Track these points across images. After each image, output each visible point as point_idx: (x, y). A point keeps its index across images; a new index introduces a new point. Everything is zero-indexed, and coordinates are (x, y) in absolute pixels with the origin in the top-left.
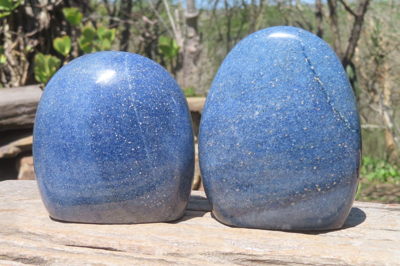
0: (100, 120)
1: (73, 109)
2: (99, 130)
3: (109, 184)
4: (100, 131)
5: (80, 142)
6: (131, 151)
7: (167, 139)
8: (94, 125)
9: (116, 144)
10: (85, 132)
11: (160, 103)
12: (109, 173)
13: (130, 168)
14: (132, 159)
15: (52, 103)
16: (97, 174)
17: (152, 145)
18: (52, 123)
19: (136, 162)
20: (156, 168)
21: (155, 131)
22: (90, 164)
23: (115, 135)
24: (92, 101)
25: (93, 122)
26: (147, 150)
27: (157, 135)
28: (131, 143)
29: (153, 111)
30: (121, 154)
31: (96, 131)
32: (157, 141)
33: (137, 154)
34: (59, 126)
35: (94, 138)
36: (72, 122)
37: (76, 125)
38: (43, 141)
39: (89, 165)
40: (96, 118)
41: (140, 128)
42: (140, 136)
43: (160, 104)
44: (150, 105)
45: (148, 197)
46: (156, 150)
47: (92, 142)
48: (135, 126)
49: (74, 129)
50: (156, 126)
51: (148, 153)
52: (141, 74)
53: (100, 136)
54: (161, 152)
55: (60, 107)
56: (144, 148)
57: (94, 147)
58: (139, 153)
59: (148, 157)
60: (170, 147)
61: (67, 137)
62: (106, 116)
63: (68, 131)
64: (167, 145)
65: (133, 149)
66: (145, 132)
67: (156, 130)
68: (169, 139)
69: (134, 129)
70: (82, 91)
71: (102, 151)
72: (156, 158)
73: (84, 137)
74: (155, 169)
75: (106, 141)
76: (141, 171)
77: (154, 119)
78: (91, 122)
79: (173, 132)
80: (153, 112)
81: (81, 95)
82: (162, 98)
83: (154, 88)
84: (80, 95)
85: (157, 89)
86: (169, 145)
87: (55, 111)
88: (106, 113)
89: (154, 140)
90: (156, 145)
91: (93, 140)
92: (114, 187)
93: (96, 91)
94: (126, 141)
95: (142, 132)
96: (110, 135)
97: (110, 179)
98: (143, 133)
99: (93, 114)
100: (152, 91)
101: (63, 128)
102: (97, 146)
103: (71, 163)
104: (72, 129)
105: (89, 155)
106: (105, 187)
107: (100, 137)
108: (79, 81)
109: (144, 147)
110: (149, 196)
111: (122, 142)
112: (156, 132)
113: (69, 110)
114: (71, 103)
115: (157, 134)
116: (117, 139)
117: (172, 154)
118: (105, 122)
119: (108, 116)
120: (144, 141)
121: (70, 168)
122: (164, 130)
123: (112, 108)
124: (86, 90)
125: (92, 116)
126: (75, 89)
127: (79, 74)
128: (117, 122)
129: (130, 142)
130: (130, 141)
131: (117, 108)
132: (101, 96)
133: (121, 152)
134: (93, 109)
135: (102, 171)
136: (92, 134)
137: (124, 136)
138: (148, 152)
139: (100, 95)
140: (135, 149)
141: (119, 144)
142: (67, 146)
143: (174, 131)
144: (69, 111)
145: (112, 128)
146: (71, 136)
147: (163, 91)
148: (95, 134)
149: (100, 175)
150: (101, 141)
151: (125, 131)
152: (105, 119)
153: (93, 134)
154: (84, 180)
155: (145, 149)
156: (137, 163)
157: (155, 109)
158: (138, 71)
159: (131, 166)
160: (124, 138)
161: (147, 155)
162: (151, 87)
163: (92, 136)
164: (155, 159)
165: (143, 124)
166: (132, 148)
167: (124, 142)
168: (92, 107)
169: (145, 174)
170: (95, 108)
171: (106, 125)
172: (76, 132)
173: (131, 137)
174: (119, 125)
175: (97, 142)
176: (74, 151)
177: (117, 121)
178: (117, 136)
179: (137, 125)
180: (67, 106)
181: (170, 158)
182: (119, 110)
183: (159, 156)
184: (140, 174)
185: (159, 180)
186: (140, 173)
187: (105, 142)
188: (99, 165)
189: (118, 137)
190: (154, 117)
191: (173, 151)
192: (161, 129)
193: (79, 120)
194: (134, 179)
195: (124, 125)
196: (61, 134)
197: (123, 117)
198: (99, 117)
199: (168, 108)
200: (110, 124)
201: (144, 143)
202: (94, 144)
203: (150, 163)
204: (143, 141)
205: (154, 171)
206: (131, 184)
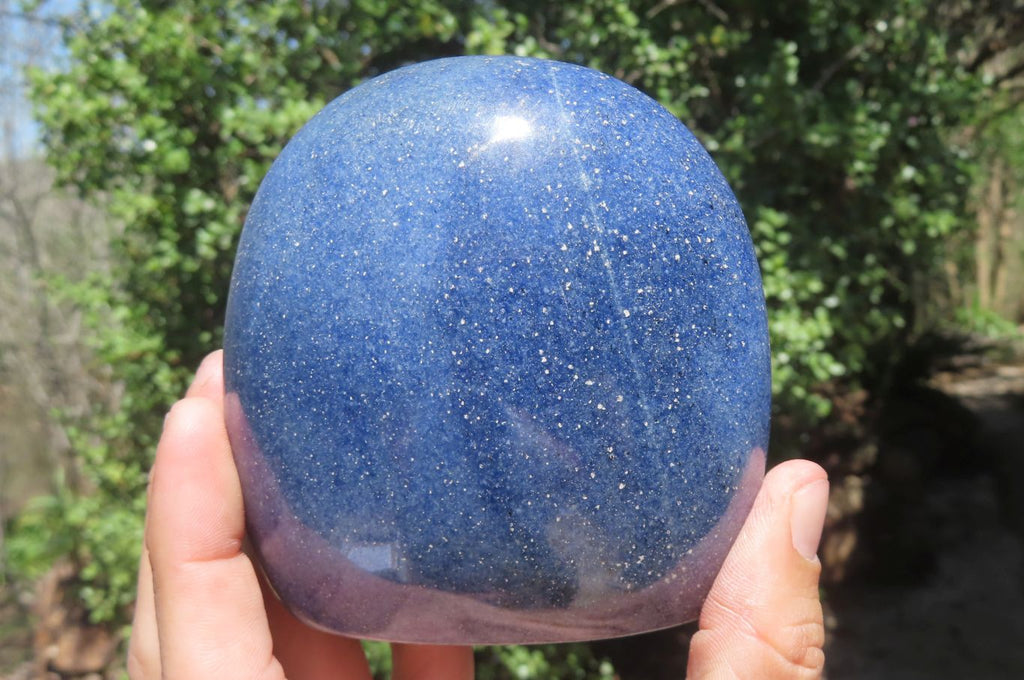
0: (482, 303)
1: (380, 268)
2: (481, 340)
3: (512, 530)
4: (485, 345)
5: (412, 387)
6: (594, 415)
7: (710, 363)
8: (463, 322)
9: (541, 392)
10: (427, 350)
11: (686, 237)
12: (516, 492)
13: (589, 473)
14: (596, 441)
15: (297, 244)
16: (470, 496)
17: (662, 387)
18: (300, 318)
19: (611, 450)
20: (672, 465)
21: (674, 338)
22: (446, 463)
23: (540, 357)
24: (452, 235)
25: (458, 314)
26: (646, 407)
27: (680, 353)
28: (593, 385)
29: (664, 268)
30: (560, 425)
31: (469, 347)
32: (680, 373)
33: (614, 421)
34: (330, 327)
35: (462, 370)
36: (380, 314)
37: (393, 323)
38: (267, 381)
39: (442, 467)
40: (467, 298)
41: (625, 331)
42: (626, 360)
43: (687, 242)
44: (654, 246)
45: (639, 562)
46: (675, 404)
47: (456, 387)
48: (608, 322)
49: (386, 338)
50: (678, 320)
51: (649, 417)
52: (616, 132)
53: (482, 362)
54: (690, 409)
55: (330, 257)
56: (637, 401)
57: (463, 403)
58: (619, 417)
59: (650, 432)
60: (719, 392)
61: (359, 367)
62: (506, 288)
63: (364, 346)
64: (710, 386)
65: (600, 406)
66: (641, 342)
67: (677, 335)
68: (715, 362)
69: (604, 335)
70: (408, 199)
71: (491, 417)
72: (674, 431)
73: (425, 369)
74: (671, 469)
75: (506, 381)
76: (625, 477)
77: (670, 295)
78: (451, 312)
79: (728, 339)
80: (667, 271)
81: (407, 216)
82: (690, 220)
83: (664, 184)
84: (404, 214)
85: (674, 187)
86: (717, 384)
87: (310, 274)
88: (505, 278)
89: (670, 371)
90: (676, 386)
91: (459, 377)
92: (530, 538)
93: (463, 198)
94: (576, 377)
95: (630, 343)
96: (521, 358)
97: (519, 511)
98: (635, 347)
99: (456, 282)
100: (660, 195)
101: (342, 334)
102: (473, 399)
103: (375, 461)
104: (377, 337)
105: (443, 430)
106: (499, 538)
107: (484, 368)
108: (394, 162)
109: (637, 397)
110: (642, 558)
111: (561, 381)
112: (677, 340)
113: (365, 269)
114: (370, 242)
115: (679, 349)
116: (547, 372)
117: (724, 413)
118: (503, 310)
119: (511, 290)
120: (639, 377)
121: (372, 475)
122: (701, 333)
123: (526, 260)
124: (426, 193)
125: (452, 292)
126: (384, 192)
127: (393, 134)
128: (544, 310)
129: (590, 383)
130: (590, 378)
131: (543, 260)
132: (484, 216)
133: (559, 419)
134: (457, 265)
135: (491, 484)
136: (455, 354)
137: (569, 360)
138: (651, 413)
139: (479, 213)
140: (607, 405)
141: (551, 390)
142: (362, 401)
143: (730, 335)
144: (365, 274)
145: (527, 333)
146: (374, 364)
147: (691, 193)
148: (466, 356)
149: (483, 498)
150: (488, 380)
151: (572, 344)
152: (502, 300)
153: (458, 356)
154: (425, 517)
155: (639, 403)
156: (615, 452)
157: (671, 260)
158: (606, 122)
159: (591, 463)
160: (570, 367)
161: (646, 424)
162: (655, 180)
163: (453, 364)
164: (672, 435)
165: (634, 316)
166: (598, 402)
167: (569, 382)
168: (451, 259)
169: (637, 489)
170: (465, 262)
171: (506, 324)
172: (396, 349)
173: (595, 362)
174: (552, 323)
175: (474, 386)
176: (388, 419)
177: (546, 306)
178: (544, 360)
179: (615, 320)
180: (356, 253)
181: (717, 429)
182: (550, 265)
183: (685, 422)
184: (620, 491)
185: (679, 503)
186: (622, 486)
187: (504, 384)
188: (481, 466)
189: (548, 365)
190: (670, 290)
191: (727, 403)
192: (692, 331)
193: (404, 305)
194: (598, 507)
195: (568, 320)
196: (337, 358)
197: (565, 291)
198: (479, 294)
199: (713, 253)
200: (519, 319)
201: (637, 381)
202: (462, 391)
203: (654, 450)
204: (633, 374)
205: (665, 476)
206: (587, 525)
